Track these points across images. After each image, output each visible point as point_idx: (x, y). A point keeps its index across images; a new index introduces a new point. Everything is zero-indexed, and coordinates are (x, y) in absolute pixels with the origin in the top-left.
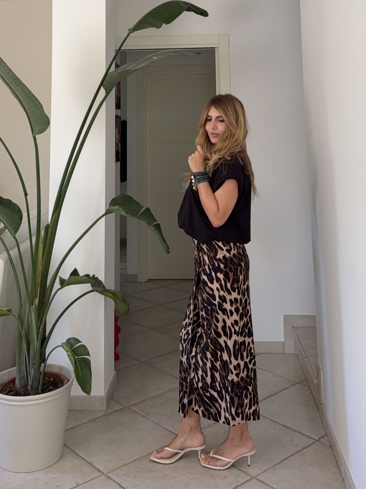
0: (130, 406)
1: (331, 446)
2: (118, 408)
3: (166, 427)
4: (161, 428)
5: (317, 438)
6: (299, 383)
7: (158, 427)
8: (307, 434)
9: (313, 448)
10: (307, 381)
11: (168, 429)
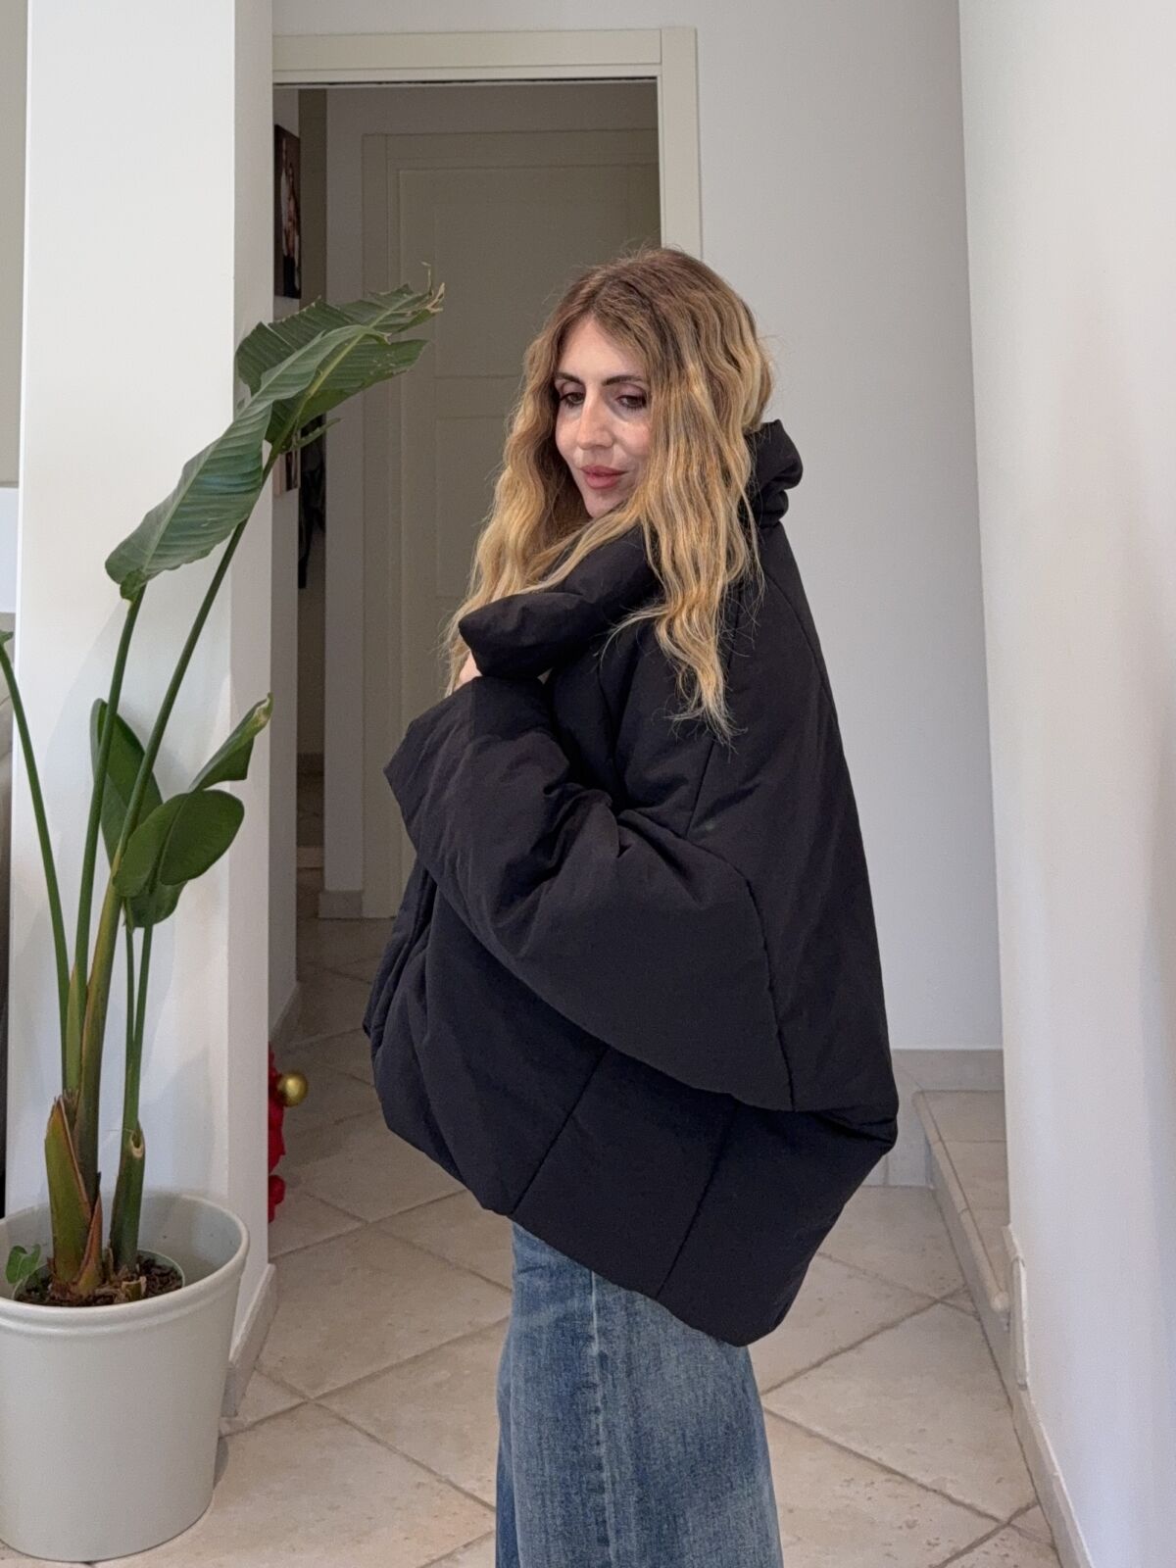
0: (325, 1396)
1: (1054, 1548)
2: (279, 1408)
3: (452, 1479)
4: (436, 1484)
5: (1003, 1515)
6: (942, 1301)
7: (423, 1477)
8: (968, 1501)
9: (986, 1553)
10: (968, 1291)
11: (462, 1486)
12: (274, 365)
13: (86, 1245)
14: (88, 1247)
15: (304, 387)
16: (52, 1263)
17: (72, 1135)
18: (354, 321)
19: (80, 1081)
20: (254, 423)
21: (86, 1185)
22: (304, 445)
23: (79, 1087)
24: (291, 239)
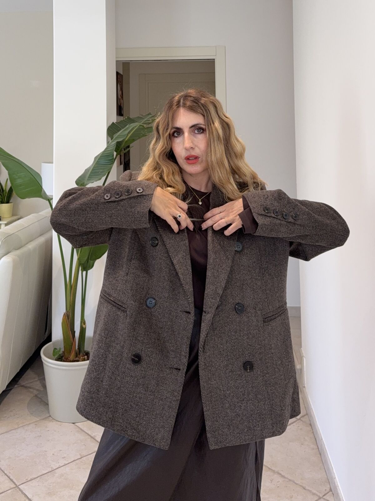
1: (311, 425)
9: (294, 426)
12: (116, 133)
13: (72, 348)
14: (72, 349)
15: (125, 138)
16: (64, 352)
17: (68, 321)
18: (137, 122)
19: (70, 308)
20: (111, 147)
21: (72, 334)
22: (124, 153)
23: (70, 310)
24: (121, 102)
